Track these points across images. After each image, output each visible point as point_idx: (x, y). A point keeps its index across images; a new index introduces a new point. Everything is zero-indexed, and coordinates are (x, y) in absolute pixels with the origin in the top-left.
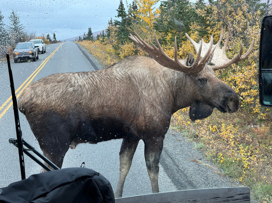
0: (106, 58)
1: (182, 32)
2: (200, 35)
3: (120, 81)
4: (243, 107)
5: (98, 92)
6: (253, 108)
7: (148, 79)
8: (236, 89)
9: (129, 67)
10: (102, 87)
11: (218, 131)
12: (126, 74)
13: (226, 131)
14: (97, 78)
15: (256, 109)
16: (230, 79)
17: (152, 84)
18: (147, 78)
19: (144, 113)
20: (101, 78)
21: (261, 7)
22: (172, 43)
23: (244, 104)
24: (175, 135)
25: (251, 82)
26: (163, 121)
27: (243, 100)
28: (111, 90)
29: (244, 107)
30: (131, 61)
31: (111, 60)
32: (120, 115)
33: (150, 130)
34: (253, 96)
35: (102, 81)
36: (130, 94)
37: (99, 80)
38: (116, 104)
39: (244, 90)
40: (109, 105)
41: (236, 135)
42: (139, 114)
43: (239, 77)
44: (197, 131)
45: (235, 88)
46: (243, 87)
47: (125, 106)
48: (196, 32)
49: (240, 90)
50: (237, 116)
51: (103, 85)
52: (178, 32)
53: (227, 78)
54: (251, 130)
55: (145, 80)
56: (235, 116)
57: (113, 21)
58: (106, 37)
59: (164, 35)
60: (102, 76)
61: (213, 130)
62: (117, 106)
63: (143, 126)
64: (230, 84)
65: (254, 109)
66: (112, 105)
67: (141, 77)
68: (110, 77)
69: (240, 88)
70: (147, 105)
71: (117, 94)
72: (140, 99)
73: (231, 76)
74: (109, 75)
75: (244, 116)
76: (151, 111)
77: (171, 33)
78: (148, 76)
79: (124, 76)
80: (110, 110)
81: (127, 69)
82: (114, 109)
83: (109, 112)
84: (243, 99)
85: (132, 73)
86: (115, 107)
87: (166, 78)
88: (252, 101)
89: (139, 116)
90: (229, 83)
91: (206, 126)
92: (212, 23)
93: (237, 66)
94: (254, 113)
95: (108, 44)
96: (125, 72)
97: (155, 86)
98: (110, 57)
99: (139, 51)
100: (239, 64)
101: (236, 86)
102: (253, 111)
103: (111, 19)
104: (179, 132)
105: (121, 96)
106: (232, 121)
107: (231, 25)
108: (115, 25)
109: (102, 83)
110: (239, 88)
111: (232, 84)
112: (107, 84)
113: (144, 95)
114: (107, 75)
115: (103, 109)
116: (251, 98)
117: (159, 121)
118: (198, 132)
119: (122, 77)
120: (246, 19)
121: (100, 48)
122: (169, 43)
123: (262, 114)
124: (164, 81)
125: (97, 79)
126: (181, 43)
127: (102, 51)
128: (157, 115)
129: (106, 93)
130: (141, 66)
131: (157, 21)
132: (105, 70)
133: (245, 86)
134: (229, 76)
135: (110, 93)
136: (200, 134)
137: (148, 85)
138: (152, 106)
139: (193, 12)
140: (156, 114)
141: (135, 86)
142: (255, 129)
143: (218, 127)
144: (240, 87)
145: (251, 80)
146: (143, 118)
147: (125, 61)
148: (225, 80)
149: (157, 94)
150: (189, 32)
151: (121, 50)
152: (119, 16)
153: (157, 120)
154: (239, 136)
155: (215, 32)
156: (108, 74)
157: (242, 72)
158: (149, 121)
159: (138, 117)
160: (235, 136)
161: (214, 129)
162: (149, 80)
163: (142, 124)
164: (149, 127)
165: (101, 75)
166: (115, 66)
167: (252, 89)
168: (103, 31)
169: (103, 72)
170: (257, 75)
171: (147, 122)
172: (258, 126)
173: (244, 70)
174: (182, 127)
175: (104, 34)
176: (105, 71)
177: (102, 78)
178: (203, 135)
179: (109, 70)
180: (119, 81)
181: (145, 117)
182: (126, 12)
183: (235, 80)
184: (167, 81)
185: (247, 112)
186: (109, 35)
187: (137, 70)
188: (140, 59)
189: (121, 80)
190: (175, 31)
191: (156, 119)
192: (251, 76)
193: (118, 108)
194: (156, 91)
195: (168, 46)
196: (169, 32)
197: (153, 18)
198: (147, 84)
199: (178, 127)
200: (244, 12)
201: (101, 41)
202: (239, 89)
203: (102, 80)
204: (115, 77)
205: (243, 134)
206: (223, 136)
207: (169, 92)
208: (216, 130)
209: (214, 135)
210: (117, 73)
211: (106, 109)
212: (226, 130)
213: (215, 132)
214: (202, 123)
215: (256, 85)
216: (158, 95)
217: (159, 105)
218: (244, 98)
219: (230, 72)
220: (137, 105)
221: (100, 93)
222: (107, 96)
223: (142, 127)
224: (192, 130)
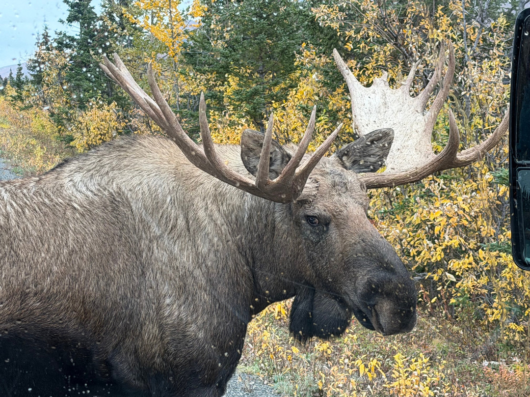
0: (29, 152)
1: (270, 74)
2: (325, 84)
3: (83, 215)
4: (456, 306)
5: (12, 248)
6: (485, 307)
7: (169, 209)
8: (435, 249)
9: (113, 169)
10: (24, 233)
11: (384, 376)
12: (101, 193)
13: (407, 377)
14: (9, 202)
15: (494, 310)
16: (416, 219)
17: (181, 222)
18: (165, 206)
19: (157, 314)
20: (21, 203)
21: (503, 5)
22: (238, 106)
23: (460, 297)
24: (251, 391)
25: (479, 229)
26: (219, 340)
27: (456, 283)
28: (52, 241)
29: (458, 305)
30: (117, 153)
31: (45, 159)
32: (81, 323)
33: (177, 366)
34: (485, 269)
35: (24, 213)
36: (112, 255)
37: (14, 209)
38: (66, 287)
39: (458, 253)
40: (45, 291)
41: (439, 388)
42: (141, 319)
43: (442, 213)
44: (321, 378)
45: (431, 245)
46: (455, 242)
47: (98, 295)
48: (314, 76)
49: (448, 251)
50: (440, 332)
51: (27, 226)
52: (258, 73)
53: (408, 216)
54: (481, 375)
55: (161, 212)
56: (434, 333)
57: (53, 36)
58: (30, 85)
59: (215, 81)
60: (26, 198)
61: (368, 373)
62: (70, 294)
63: (157, 355)
64: (417, 234)
65: (489, 311)
66: (55, 291)
67: (149, 202)
68: (52, 200)
69: (447, 246)
70: (166, 287)
71: (70, 255)
72: (144, 270)
73: (421, 209)
74: (48, 196)
75: (461, 332)
76: (180, 306)
77: (236, 75)
78: (168, 200)
79: (96, 198)
80: (46, 305)
81: (106, 177)
82: (61, 305)
83: (44, 314)
84: (455, 280)
85: (120, 189)
86: (65, 296)
87: (222, 204)
88: (483, 285)
89: (141, 325)
90: (413, 232)
91: (347, 361)
92: (361, 47)
93: (438, 180)
94: (489, 322)
95: (34, 107)
96: (98, 187)
97: (191, 230)
98: (42, 148)
99: (136, 129)
100: (442, 175)
101: (436, 241)
102: (487, 317)
103: (46, 28)
104: (265, 382)
105: (85, 262)
106: (425, 346)
107: (416, 55)
108: (60, 49)
109: (25, 220)
110: (443, 247)
111: (423, 236)
112: (43, 225)
113: (156, 260)
114: (43, 194)
115: (23, 301)
116: (478, 277)
117: (205, 338)
118: (324, 381)
119: (91, 203)
120: (462, 40)
121: (9, 118)
122: (231, 108)
123: (513, 326)
124: (216, 215)
125: (8, 207)
126: (268, 108)
127: (14, 128)
128: (200, 322)
129: (35, 251)
130: (151, 166)
131: (192, 38)
132: (37, 179)
133: (461, 239)
134: (415, 210)
135: (48, 251)
136: (331, 386)
137: (170, 227)
138: (183, 290)
139: (305, 15)
140: (194, 317)
141: (129, 232)
142: (494, 373)
143: (382, 365)
144: (446, 243)
145: (479, 223)
146: (155, 330)
147: (99, 153)
148: (401, 221)
149: (197, 254)
150: (292, 74)
151: (77, 128)
152: (70, 20)
153: (201, 335)
154: (447, 392)
155: (369, 77)
156: (45, 192)
157: (451, 198)
158: (174, 340)
159: (139, 326)
160: (435, 391)
161: (373, 370)
162: (173, 211)
163: (153, 351)
164: (175, 359)
165: (24, 195)
166: (67, 169)
167: (480, 250)
168: (19, 65)
169: (32, 185)
170: (495, 208)
171: (168, 343)
172: (502, 364)
173: (455, 192)
174: (275, 366)
175: (24, 76)
176: (38, 182)
177: (26, 203)
178: (338, 389)
179: (47, 179)
180: (80, 213)
181: (161, 327)
182: (93, 8)
183: (430, 221)
184: (225, 214)
185: (470, 320)
186: (38, 80)
187: (136, 181)
188: (145, 144)
189: (88, 212)
190: (249, 71)
191: (197, 331)
192: (477, 210)
193: (73, 299)
194: (195, 245)
195: (227, 116)
196: (230, 73)
197: (181, 30)
198: (166, 222)
199: (262, 365)
200: (455, 18)
201: (11, 99)
202: (444, 250)
203: (27, 211)
204: (67, 201)
205: (459, 387)
206: (399, 392)
207: (234, 247)
208: (379, 374)
209: (372, 388)
210: (74, 190)
211: (34, 303)
212: (407, 374)
213: (373, 379)
214: (334, 353)
215: (494, 239)
216: (200, 257)
217: (206, 291)
218: (458, 278)
219: (418, 199)
220: (136, 291)
221: (16, 252)
222: (40, 260)
223: (153, 357)
224: (305, 374)
